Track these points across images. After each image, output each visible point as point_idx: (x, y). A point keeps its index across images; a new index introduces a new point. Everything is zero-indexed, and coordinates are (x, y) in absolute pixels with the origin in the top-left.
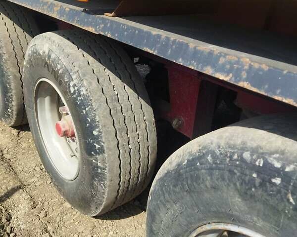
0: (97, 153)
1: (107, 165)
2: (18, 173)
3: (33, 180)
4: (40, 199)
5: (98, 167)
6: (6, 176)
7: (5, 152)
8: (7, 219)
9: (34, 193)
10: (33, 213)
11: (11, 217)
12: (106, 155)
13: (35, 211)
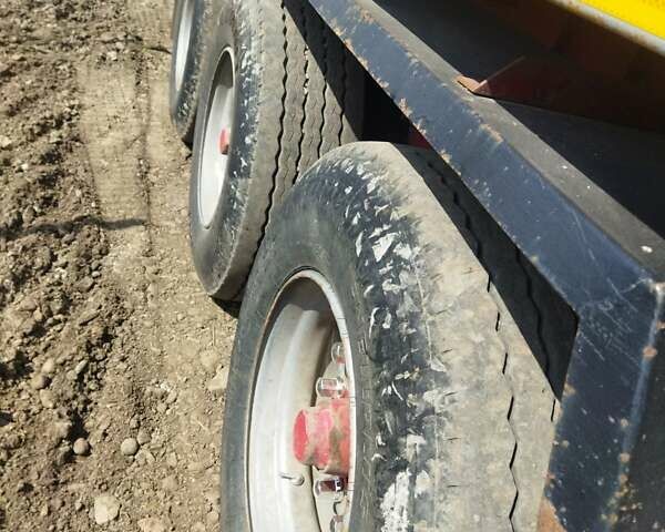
0: (241, 175)
1: (247, 199)
2: (153, 205)
3: (168, 223)
4: (162, 252)
5: (235, 199)
6: (133, 200)
7: (153, 171)
8: (100, 251)
9: (159, 240)
10: (140, 261)
11: (107, 252)
12: (250, 181)
13: (145, 261)
